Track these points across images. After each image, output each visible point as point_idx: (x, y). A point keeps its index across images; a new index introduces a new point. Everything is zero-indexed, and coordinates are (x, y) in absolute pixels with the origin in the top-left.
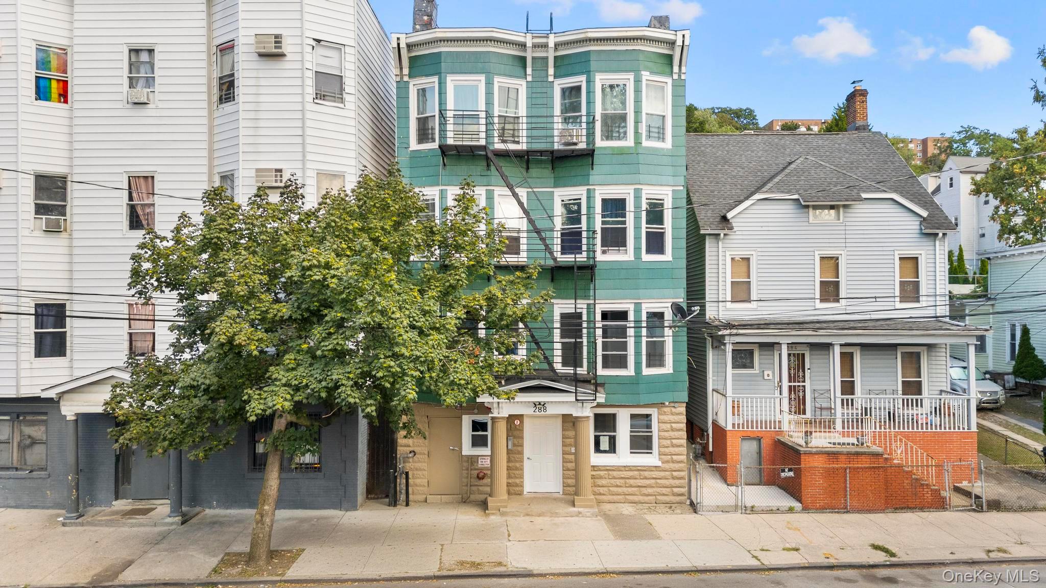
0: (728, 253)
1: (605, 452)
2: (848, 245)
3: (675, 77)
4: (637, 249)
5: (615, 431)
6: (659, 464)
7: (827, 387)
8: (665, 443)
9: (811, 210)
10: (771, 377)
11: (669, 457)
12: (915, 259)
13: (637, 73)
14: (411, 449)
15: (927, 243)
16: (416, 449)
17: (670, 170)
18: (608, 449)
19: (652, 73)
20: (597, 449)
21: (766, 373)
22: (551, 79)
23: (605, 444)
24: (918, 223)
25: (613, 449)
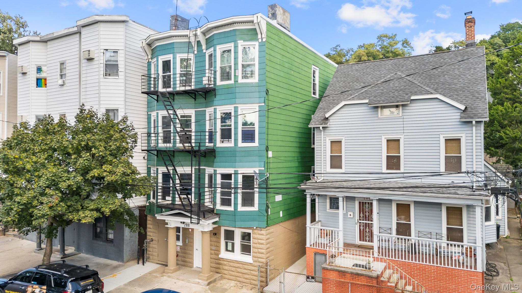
0: (327, 139)
1: (230, 251)
2: (405, 131)
3: (260, 40)
4: (236, 140)
5: (234, 240)
6: (252, 262)
7: (389, 226)
8: (255, 251)
9: (379, 109)
10: (352, 216)
11: (257, 259)
12: (458, 140)
13: (235, 41)
14: (151, 237)
15: (466, 128)
16: (153, 238)
17: (257, 95)
18: (231, 250)
19: (244, 41)
20: (227, 250)
21: (349, 213)
22: (204, 51)
23: (230, 248)
24: (459, 114)
25: (233, 251)
